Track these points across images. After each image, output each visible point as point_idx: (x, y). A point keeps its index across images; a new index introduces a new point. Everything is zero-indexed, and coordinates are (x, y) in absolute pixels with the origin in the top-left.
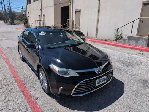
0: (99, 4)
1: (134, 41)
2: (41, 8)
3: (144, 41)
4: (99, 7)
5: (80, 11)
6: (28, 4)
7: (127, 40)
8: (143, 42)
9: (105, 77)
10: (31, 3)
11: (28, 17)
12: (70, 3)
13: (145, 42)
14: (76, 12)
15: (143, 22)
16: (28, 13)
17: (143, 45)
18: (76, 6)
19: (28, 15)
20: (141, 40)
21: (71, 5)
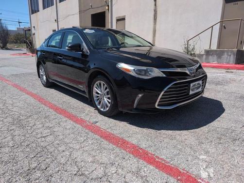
0: (155, 5)
1: (215, 57)
2: (57, 19)
3: (230, 55)
4: (155, 11)
5: (124, 19)
6: (33, 13)
7: (204, 57)
8: (229, 57)
9: (201, 82)
10: (38, 11)
11: (34, 34)
12: (107, 8)
13: (232, 56)
14: (118, 20)
15: (225, 28)
16: (33, 28)
17: (229, 60)
18: (117, 11)
19: (33, 31)
20: (226, 54)
21: (108, 9)
